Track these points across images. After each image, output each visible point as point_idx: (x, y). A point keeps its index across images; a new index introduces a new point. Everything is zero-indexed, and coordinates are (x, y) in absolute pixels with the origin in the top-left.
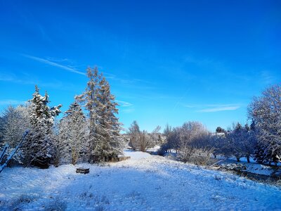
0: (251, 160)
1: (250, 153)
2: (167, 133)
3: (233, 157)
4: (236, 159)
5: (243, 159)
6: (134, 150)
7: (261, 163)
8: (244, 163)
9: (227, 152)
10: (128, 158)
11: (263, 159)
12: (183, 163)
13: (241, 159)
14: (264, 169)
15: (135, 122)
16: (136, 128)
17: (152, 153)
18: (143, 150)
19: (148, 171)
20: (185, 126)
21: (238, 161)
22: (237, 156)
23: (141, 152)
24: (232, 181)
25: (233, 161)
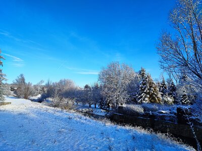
0: (97, 106)
1: (97, 102)
2: (48, 86)
3: (87, 105)
4: (88, 106)
5: (93, 106)
6: (18, 97)
7: (101, 108)
8: (93, 108)
9: (84, 101)
10: (8, 103)
11: (103, 106)
12: (53, 108)
13: (92, 106)
14: (102, 112)
15: (22, 75)
16: (23, 79)
17: (33, 100)
18: (26, 98)
19: (21, 114)
20: (61, 82)
21: (90, 107)
22: (89, 103)
23: (24, 99)
24: (78, 119)
25: (87, 107)
